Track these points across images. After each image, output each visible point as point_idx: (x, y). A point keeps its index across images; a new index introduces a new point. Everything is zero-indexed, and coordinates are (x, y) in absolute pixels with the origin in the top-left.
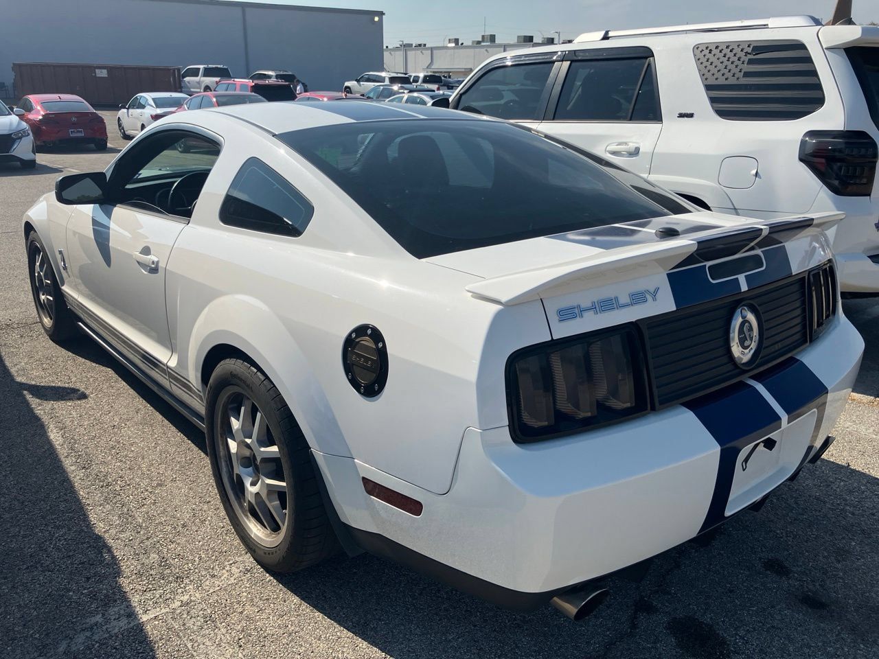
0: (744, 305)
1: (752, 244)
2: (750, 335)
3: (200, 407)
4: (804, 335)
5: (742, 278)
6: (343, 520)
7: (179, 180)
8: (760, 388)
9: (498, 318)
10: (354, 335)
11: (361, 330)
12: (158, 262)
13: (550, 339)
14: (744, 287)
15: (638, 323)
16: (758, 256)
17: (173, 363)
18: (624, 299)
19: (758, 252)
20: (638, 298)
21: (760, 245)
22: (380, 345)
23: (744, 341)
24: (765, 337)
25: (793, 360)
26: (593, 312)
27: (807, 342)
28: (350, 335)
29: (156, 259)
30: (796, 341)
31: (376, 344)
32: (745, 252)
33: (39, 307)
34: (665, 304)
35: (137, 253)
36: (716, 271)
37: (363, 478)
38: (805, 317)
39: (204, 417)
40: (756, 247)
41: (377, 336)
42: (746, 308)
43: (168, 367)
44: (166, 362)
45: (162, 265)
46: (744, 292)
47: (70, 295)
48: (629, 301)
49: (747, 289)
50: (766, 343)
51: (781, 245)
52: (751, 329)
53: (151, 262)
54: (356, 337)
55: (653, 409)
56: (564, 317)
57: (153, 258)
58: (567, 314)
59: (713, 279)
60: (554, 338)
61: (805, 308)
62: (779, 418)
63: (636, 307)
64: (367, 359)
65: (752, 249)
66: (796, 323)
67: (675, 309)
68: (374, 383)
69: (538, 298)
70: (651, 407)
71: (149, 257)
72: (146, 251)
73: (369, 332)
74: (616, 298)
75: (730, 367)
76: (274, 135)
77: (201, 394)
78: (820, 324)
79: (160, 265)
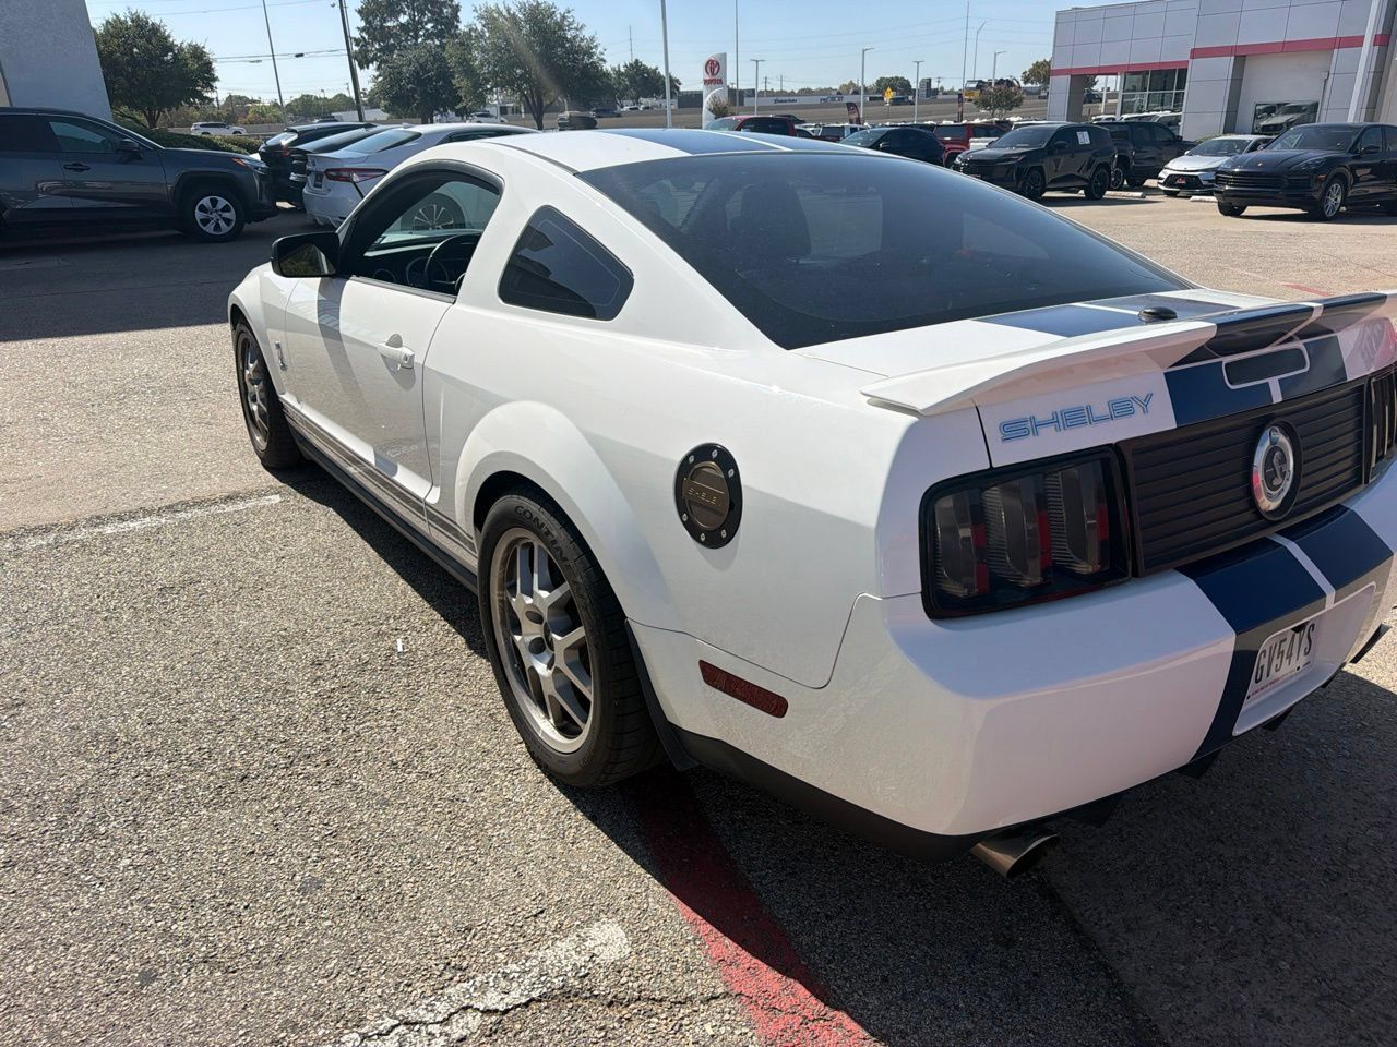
0: (1275, 425)
1: (1291, 334)
2: (1281, 469)
3: (472, 561)
4: (1358, 473)
5: (1274, 383)
6: (671, 719)
7: (438, 246)
8: (1294, 548)
9: (910, 435)
10: (691, 460)
11: (703, 452)
12: (412, 357)
13: (987, 466)
14: (1277, 397)
15: (1120, 445)
16: (1298, 351)
17: (433, 498)
18: (1101, 409)
19: (1299, 344)
20: (1121, 408)
21: (1302, 336)
22: (731, 473)
23: (1273, 479)
24: (1303, 472)
25: (1340, 509)
26: (1053, 428)
27: (1361, 483)
28: (686, 459)
29: (409, 353)
30: (1346, 481)
31: (725, 472)
32: (1281, 343)
33: (250, 422)
34: (1160, 418)
35: (384, 345)
36: (1236, 371)
37: (701, 662)
38: (1360, 446)
39: (476, 574)
40: (1296, 338)
41: (726, 460)
42: (1277, 428)
43: (426, 504)
44: (422, 497)
45: (418, 360)
46: (1277, 404)
47: (290, 405)
48: (1108, 413)
49: (1280, 400)
50: (1304, 482)
51: (1332, 335)
52: (1284, 460)
53: (402, 357)
54: (696, 462)
55: (1136, 574)
56: (1010, 435)
57: (405, 351)
58: (1015, 430)
59: (1231, 383)
60: (995, 465)
61: (1361, 432)
62: (1322, 594)
63: (1117, 422)
64: (710, 494)
65: (1290, 340)
66: (1347, 454)
67: (1175, 426)
68: (720, 529)
69: (973, 404)
70: (1133, 570)
71: (400, 349)
72: (396, 341)
73: (715, 454)
74: (1089, 408)
75: (1248, 516)
76: (576, 174)
77: (474, 541)
78: (1379, 458)
79: (415, 360)
